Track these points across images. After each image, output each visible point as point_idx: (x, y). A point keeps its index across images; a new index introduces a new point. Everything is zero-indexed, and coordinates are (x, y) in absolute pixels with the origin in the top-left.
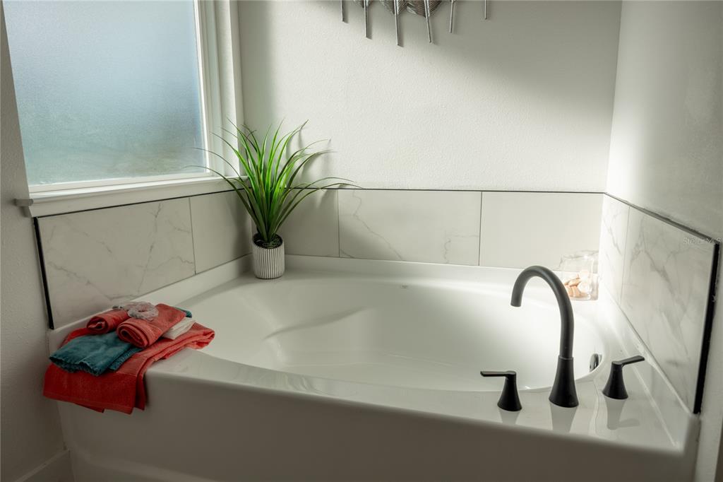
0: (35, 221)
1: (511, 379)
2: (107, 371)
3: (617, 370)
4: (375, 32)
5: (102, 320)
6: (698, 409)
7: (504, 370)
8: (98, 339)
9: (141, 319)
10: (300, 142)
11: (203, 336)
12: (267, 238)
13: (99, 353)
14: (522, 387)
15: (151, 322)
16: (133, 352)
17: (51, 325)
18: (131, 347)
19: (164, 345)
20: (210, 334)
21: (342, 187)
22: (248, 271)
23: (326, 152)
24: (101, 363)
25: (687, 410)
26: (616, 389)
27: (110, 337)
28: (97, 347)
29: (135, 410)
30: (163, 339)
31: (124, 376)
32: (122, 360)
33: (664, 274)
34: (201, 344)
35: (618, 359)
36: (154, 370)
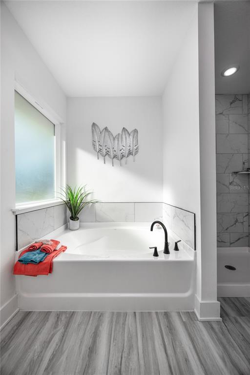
0: (16, 216)
1: (156, 248)
2: (40, 262)
3: (176, 243)
4: (106, 162)
5: (35, 246)
6: (195, 250)
7: (154, 246)
8: (35, 252)
9: (48, 244)
10: (84, 190)
11: (64, 249)
12: (74, 218)
13: (37, 256)
14: (158, 250)
15: (51, 245)
16: (47, 255)
17: (17, 250)
18: (46, 254)
19: (56, 252)
20: (66, 248)
21: (97, 202)
22: (67, 228)
23: (92, 193)
24: (38, 260)
25: (193, 250)
26: (176, 249)
27: (38, 251)
28: (35, 255)
29: (49, 274)
30: (55, 250)
31: (45, 263)
32: (44, 258)
33: (183, 221)
34: (64, 251)
35: (176, 241)
36: (55, 260)
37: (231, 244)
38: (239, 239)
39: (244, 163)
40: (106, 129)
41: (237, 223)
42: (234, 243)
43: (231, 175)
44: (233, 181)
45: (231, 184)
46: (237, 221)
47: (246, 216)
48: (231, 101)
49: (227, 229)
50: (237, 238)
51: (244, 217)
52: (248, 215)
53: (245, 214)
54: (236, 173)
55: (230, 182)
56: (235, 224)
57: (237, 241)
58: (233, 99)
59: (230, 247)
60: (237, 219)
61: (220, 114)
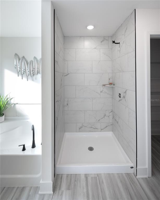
4: (23, 78)
10: (9, 96)
21: (17, 104)
23: (14, 98)
37: (101, 130)
38: (106, 127)
39: (109, 79)
40: (23, 57)
41: (105, 117)
42: (103, 129)
43: (101, 86)
44: (103, 90)
45: (101, 92)
46: (105, 115)
47: (111, 112)
48: (101, 40)
49: (99, 121)
50: (105, 126)
51: (109, 113)
52: (112, 111)
53: (110, 111)
54: (104, 85)
55: (101, 91)
56: (104, 117)
57: (105, 128)
58: (103, 39)
59: (101, 131)
60: (105, 114)
61: (95, 48)
